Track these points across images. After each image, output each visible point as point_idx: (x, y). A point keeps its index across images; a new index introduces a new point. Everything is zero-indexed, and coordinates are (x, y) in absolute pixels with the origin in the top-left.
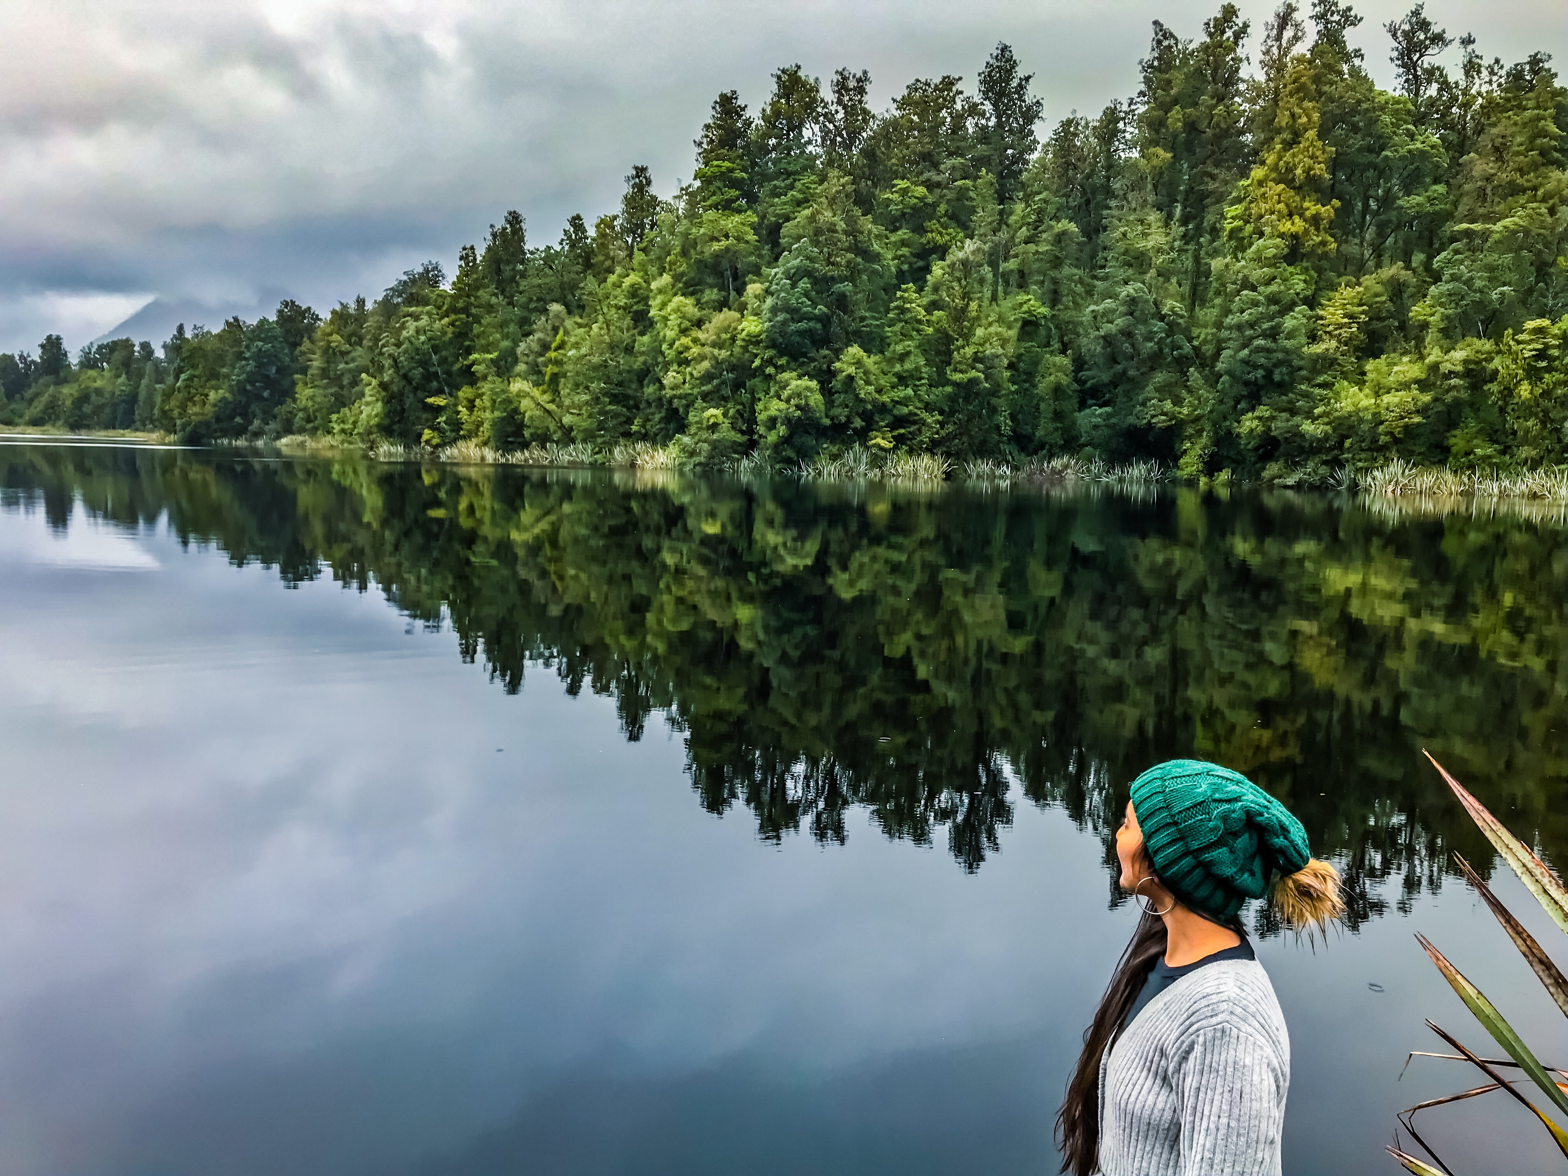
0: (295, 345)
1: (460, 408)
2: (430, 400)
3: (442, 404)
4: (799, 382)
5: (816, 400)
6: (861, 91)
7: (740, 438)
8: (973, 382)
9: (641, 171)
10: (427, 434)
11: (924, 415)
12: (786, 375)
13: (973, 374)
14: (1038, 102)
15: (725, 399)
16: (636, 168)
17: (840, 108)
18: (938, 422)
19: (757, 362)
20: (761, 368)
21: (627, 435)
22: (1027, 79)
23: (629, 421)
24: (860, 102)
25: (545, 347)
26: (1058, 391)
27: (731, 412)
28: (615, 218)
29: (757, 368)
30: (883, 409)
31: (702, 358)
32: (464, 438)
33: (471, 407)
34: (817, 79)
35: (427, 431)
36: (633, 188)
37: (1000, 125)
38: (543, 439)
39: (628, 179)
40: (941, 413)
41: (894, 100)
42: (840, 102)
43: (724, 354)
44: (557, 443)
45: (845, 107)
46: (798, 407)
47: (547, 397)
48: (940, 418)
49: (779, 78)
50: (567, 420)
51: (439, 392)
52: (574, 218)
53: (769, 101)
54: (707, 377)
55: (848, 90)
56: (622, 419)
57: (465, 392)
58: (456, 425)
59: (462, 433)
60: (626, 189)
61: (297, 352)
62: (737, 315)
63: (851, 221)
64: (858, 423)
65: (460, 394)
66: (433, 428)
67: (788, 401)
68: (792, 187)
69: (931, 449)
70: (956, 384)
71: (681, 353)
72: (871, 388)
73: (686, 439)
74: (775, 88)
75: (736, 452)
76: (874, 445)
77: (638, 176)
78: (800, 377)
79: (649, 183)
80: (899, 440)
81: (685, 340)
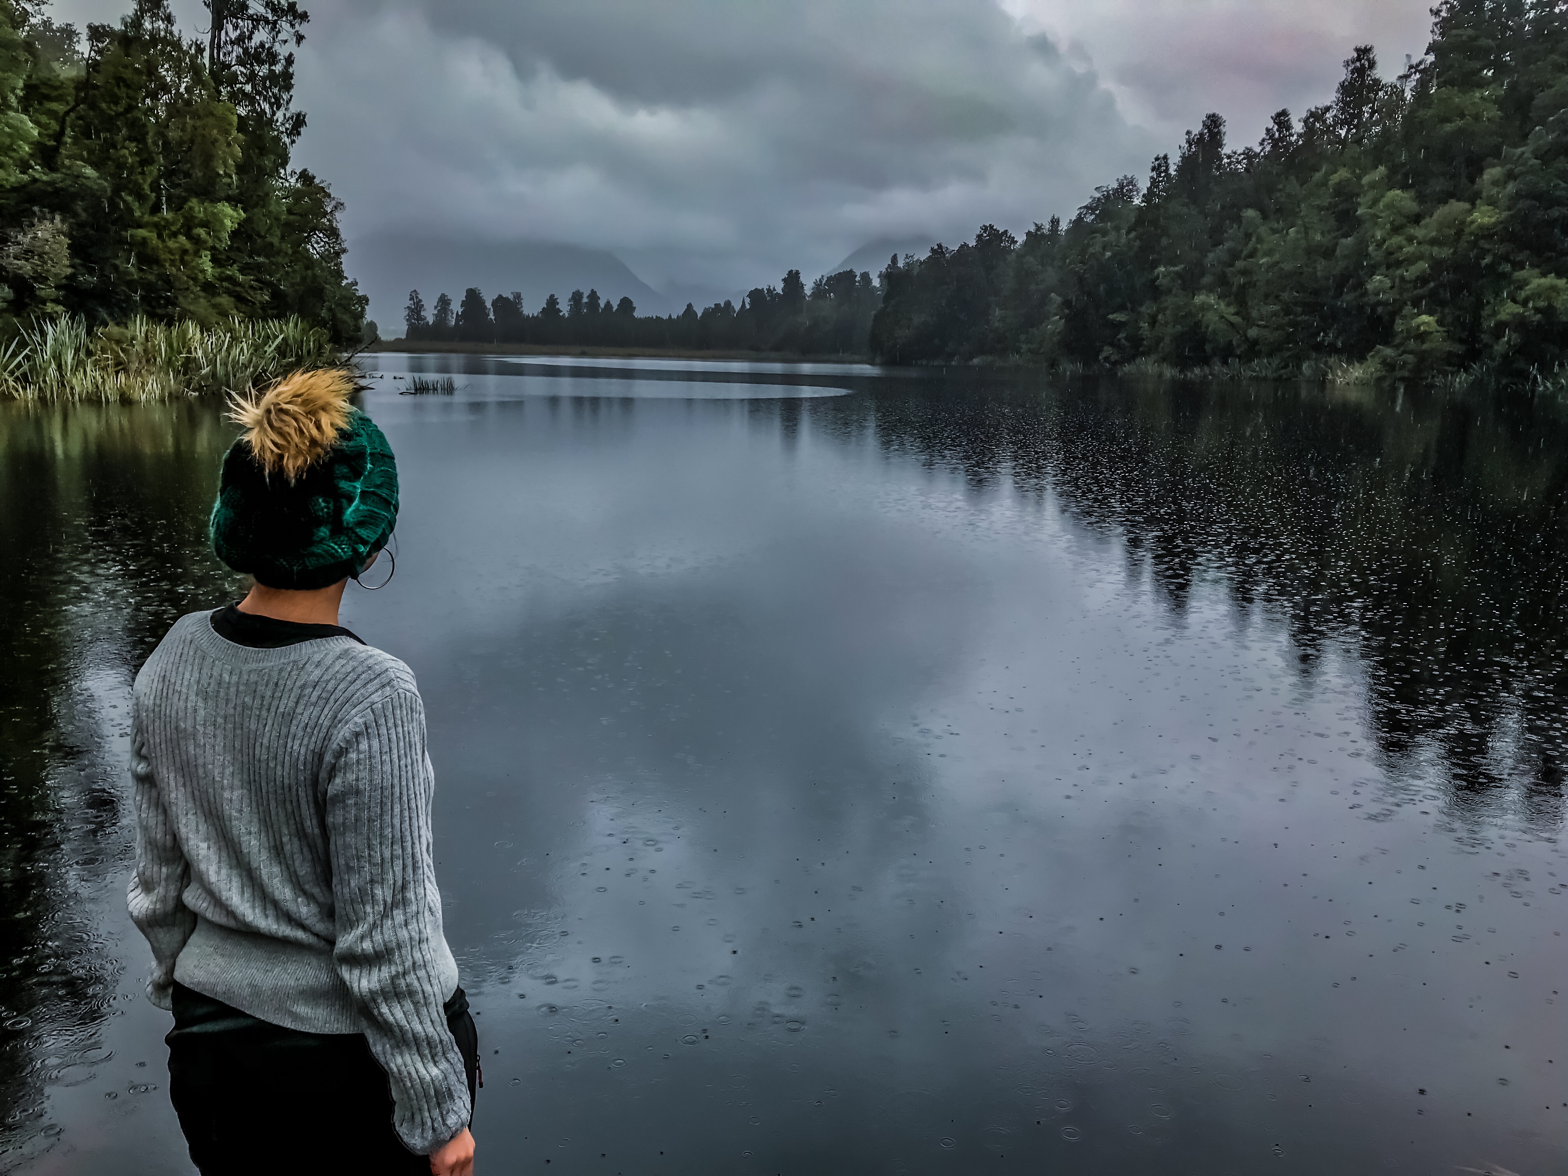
0: (990, 268)
1: (1142, 324)
2: (1112, 317)
3: (1123, 320)
9: (1363, 53)
10: (1107, 351)
12: (1525, 273)
16: (1357, 50)
23: (1323, 332)
28: (1328, 109)
29: (1487, 266)
31: (1420, 257)
32: (1143, 354)
33: (1153, 322)
35: (1106, 348)
38: (1226, 353)
44: (1239, 357)
47: (1232, 309)
50: (1253, 332)
51: (1121, 308)
52: (1279, 115)
54: (1422, 280)
57: (1148, 307)
58: (1136, 341)
59: (1141, 349)
60: (1343, 75)
61: (992, 275)
62: (1467, 206)
65: (1143, 309)
66: (1112, 345)
67: (1525, 303)
73: (1389, 352)
75: (1449, 365)
77: (1359, 59)
79: (1372, 64)
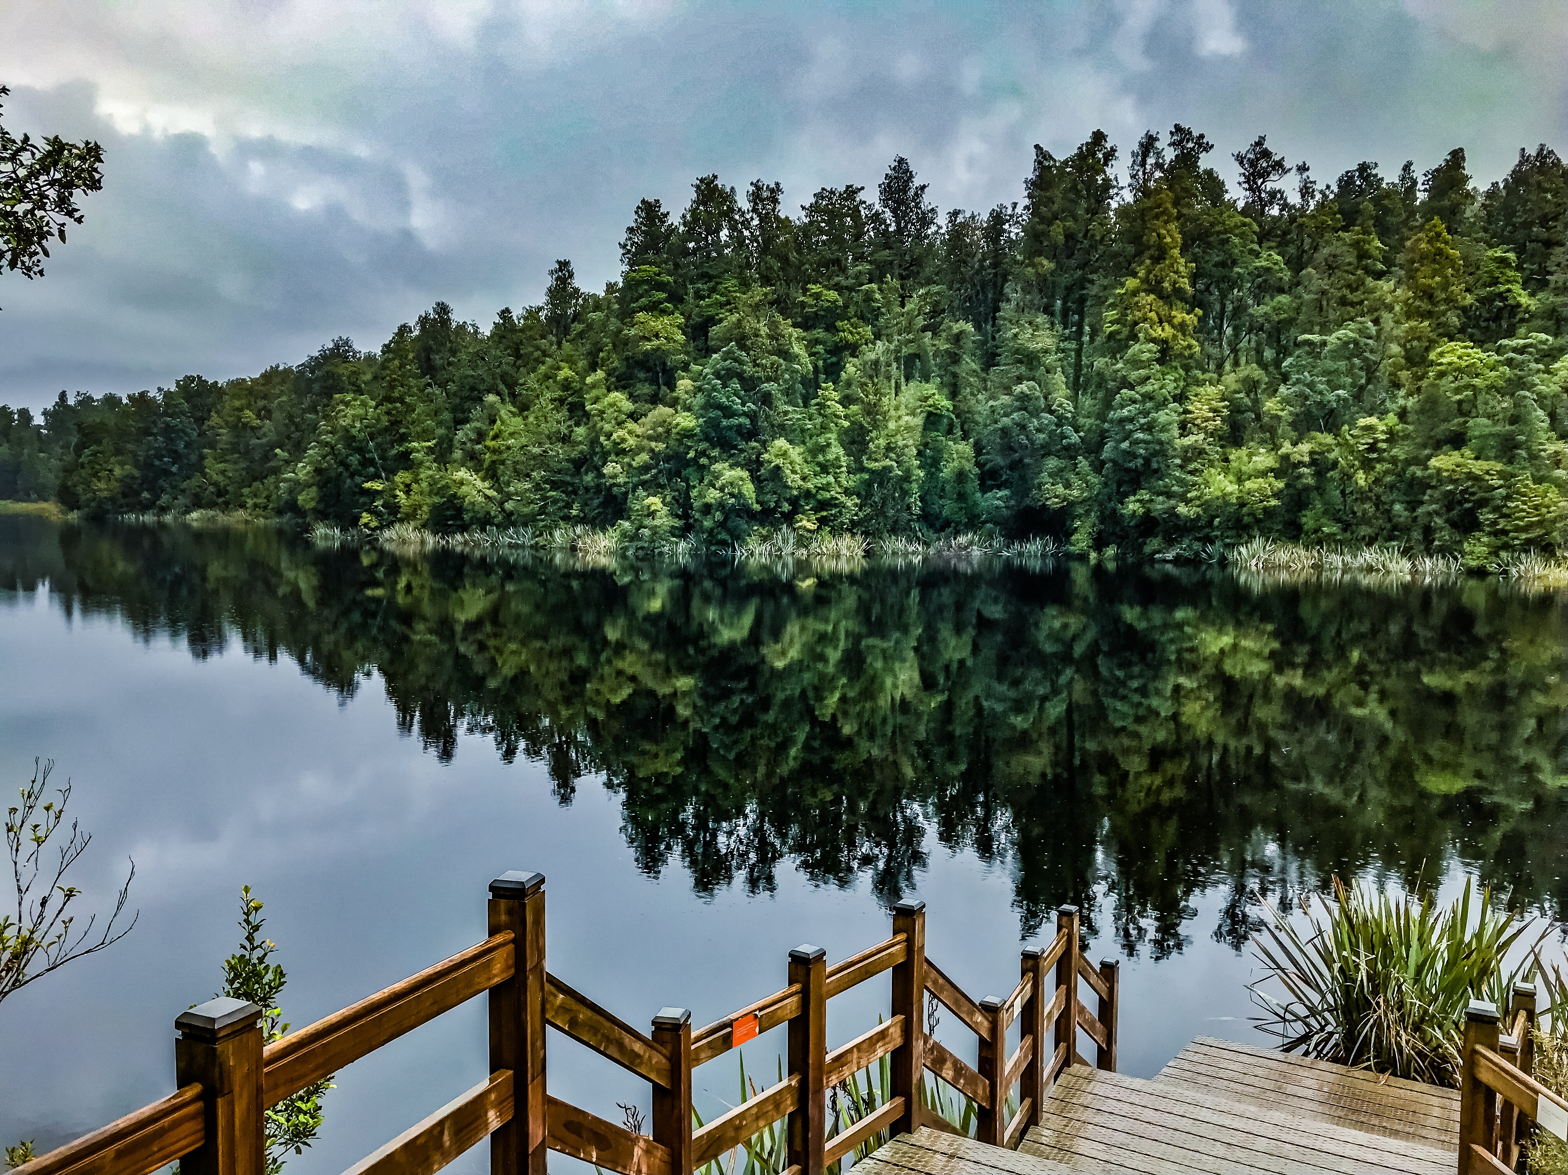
0: (201, 421)
1: (398, 493)
2: (367, 485)
3: (379, 489)
4: (733, 473)
5: (749, 489)
6: (775, 201)
7: (678, 523)
8: (888, 469)
9: (564, 265)
10: (366, 517)
11: (843, 498)
12: (718, 467)
13: (888, 462)
14: (933, 210)
15: (663, 487)
16: (559, 262)
17: (755, 216)
18: (856, 505)
19: (692, 454)
20: (695, 460)
21: (567, 518)
22: (923, 188)
23: (569, 506)
24: (774, 210)
25: (481, 436)
26: (961, 476)
27: (668, 499)
28: (540, 309)
29: (692, 459)
30: (808, 494)
31: (640, 449)
32: (401, 521)
33: (408, 490)
34: (732, 189)
35: (364, 514)
36: (557, 280)
37: (899, 231)
38: (484, 522)
39: (551, 273)
40: (859, 495)
41: (803, 208)
42: (754, 210)
43: (660, 446)
44: (498, 526)
45: (759, 214)
46: (732, 495)
47: (487, 484)
48: (858, 501)
49: (698, 187)
50: (509, 506)
51: (376, 477)
52: (503, 312)
53: (688, 206)
54: (646, 468)
55: (762, 200)
56: (560, 504)
57: (402, 477)
58: (393, 508)
59: (399, 516)
60: (549, 281)
61: (205, 427)
62: (671, 411)
63: (773, 325)
64: (786, 507)
65: (397, 479)
66: (369, 511)
67: (722, 489)
68: (713, 290)
69: (852, 528)
70: (872, 472)
71: (619, 444)
72: (797, 477)
73: (626, 524)
74: (694, 196)
75: (674, 536)
76: (800, 527)
77: (561, 270)
78: (731, 467)
79: (571, 275)
80: (822, 521)
81: (621, 433)
